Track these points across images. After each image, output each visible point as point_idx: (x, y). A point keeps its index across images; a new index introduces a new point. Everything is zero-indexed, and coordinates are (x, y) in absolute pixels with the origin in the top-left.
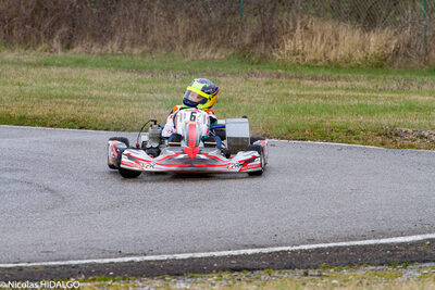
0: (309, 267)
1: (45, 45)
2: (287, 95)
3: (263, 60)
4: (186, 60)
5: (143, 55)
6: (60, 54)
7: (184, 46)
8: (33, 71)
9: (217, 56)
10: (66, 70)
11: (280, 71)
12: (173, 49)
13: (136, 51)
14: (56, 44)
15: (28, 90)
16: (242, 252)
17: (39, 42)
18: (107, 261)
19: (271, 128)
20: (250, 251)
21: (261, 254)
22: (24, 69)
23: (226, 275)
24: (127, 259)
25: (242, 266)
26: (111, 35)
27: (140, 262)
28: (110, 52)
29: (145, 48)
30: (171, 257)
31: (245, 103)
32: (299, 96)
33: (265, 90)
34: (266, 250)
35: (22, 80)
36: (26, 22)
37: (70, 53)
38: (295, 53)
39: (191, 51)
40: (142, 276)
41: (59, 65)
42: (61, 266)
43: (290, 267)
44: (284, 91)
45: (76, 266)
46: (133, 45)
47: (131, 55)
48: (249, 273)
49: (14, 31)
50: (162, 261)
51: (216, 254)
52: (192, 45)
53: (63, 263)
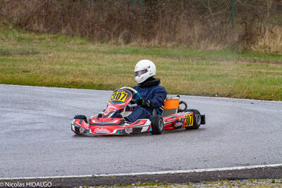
0: (275, 178)
1: (114, 41)
2: (260, 72)
3: (245, 51)
4: (200, 51)
5: (173, 47)
6: (123, 46)
7: (198, 42)
8: (107, 56)
9: (218, 48)
10: (127, 56)
11: (255, 58)
12: (191, 44)
13: (169, 45)
14: (120, 40)
15: (104, 68)
16: (235, 168)
17: (110, 39)
18: (154, 173)
19: (251, 93)
20: (240, 168)
21: (246, 170)
22: (101, 55)
23: (225, 182)
24: (166, 172)
25: (235, 177)
26: (154, 35)
27: (173, 174)
28: (153, 45)
29: (174, 43)
30: (192, 171)
31: (235, 78)
32: (268, 73)
33: (247, 69)
34: (249, 167)
35: (100, 62)
36: (103, 26)
37: (129, 46)
38: (265, 47)
39: (202, 46)
40: (175, 182)
41: (122, 53)
42: (125, 176)
43: (264, 177)
44: (259, 70)
45: (135, 176)
46: (167, 42)
47: (166, 47)
48: (239, 181)
49: (95, 32)
50: (187, 173)
51: (220, 169)
52: (203, 42)
53: (127, 174)
